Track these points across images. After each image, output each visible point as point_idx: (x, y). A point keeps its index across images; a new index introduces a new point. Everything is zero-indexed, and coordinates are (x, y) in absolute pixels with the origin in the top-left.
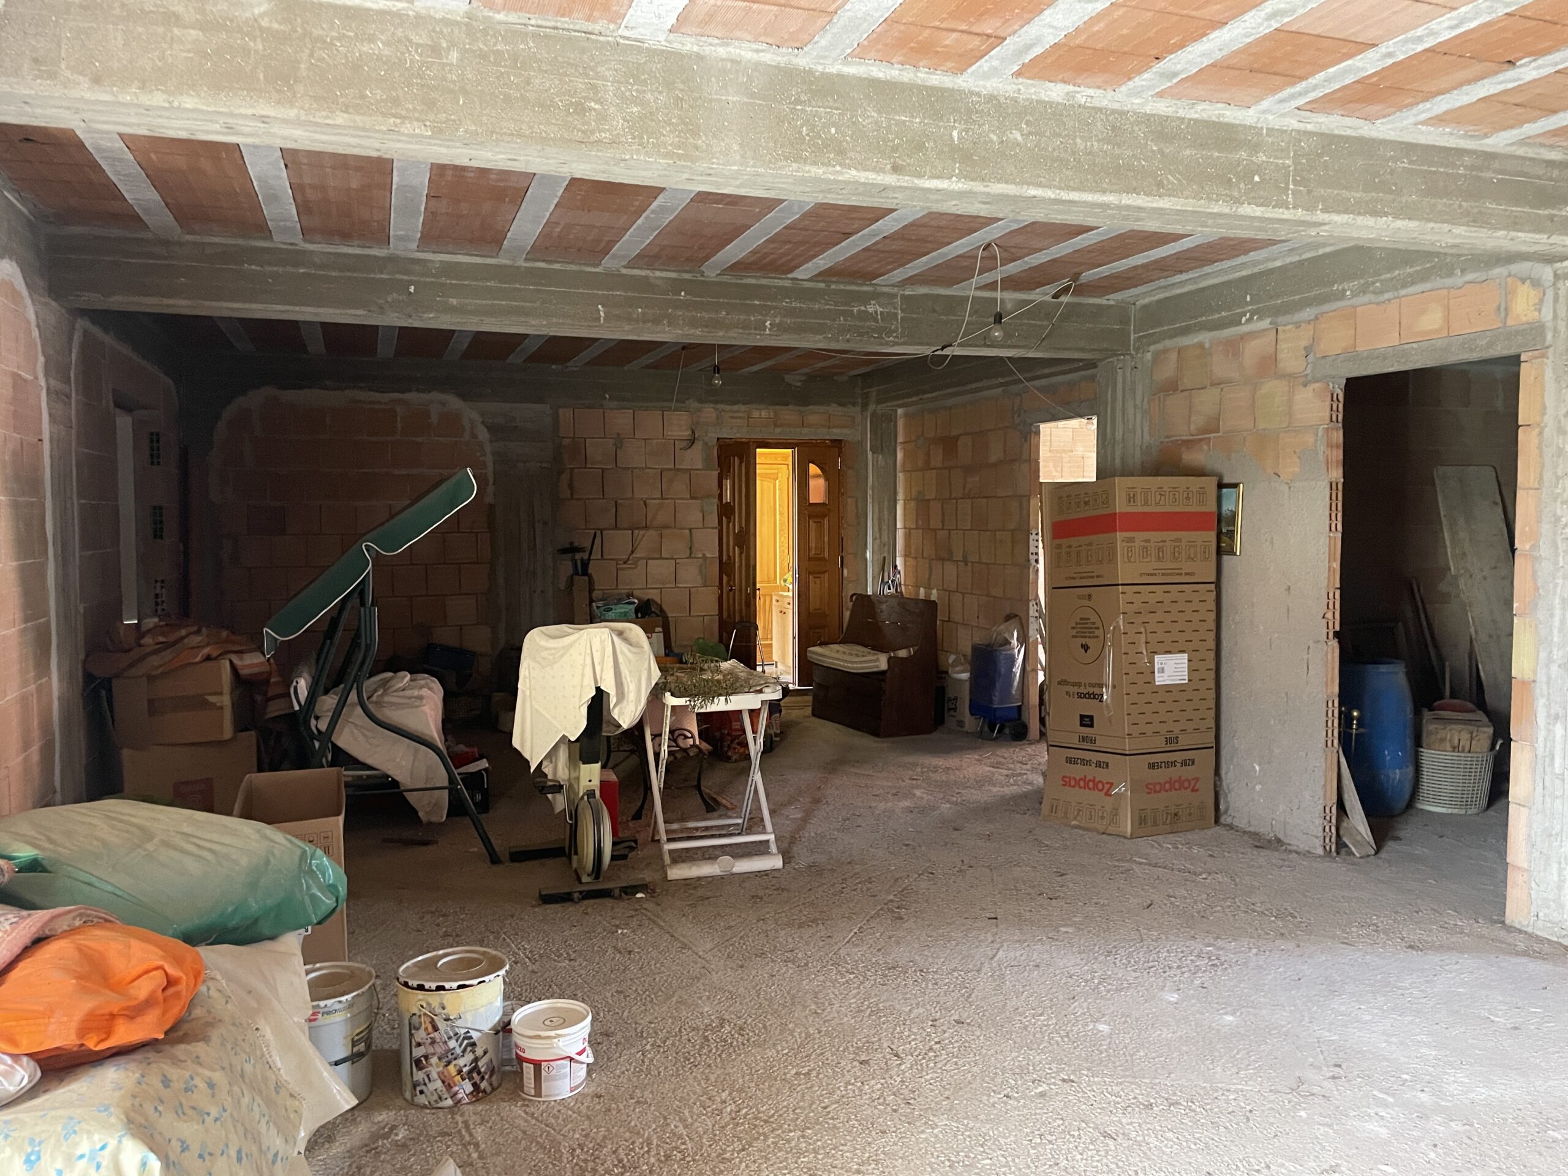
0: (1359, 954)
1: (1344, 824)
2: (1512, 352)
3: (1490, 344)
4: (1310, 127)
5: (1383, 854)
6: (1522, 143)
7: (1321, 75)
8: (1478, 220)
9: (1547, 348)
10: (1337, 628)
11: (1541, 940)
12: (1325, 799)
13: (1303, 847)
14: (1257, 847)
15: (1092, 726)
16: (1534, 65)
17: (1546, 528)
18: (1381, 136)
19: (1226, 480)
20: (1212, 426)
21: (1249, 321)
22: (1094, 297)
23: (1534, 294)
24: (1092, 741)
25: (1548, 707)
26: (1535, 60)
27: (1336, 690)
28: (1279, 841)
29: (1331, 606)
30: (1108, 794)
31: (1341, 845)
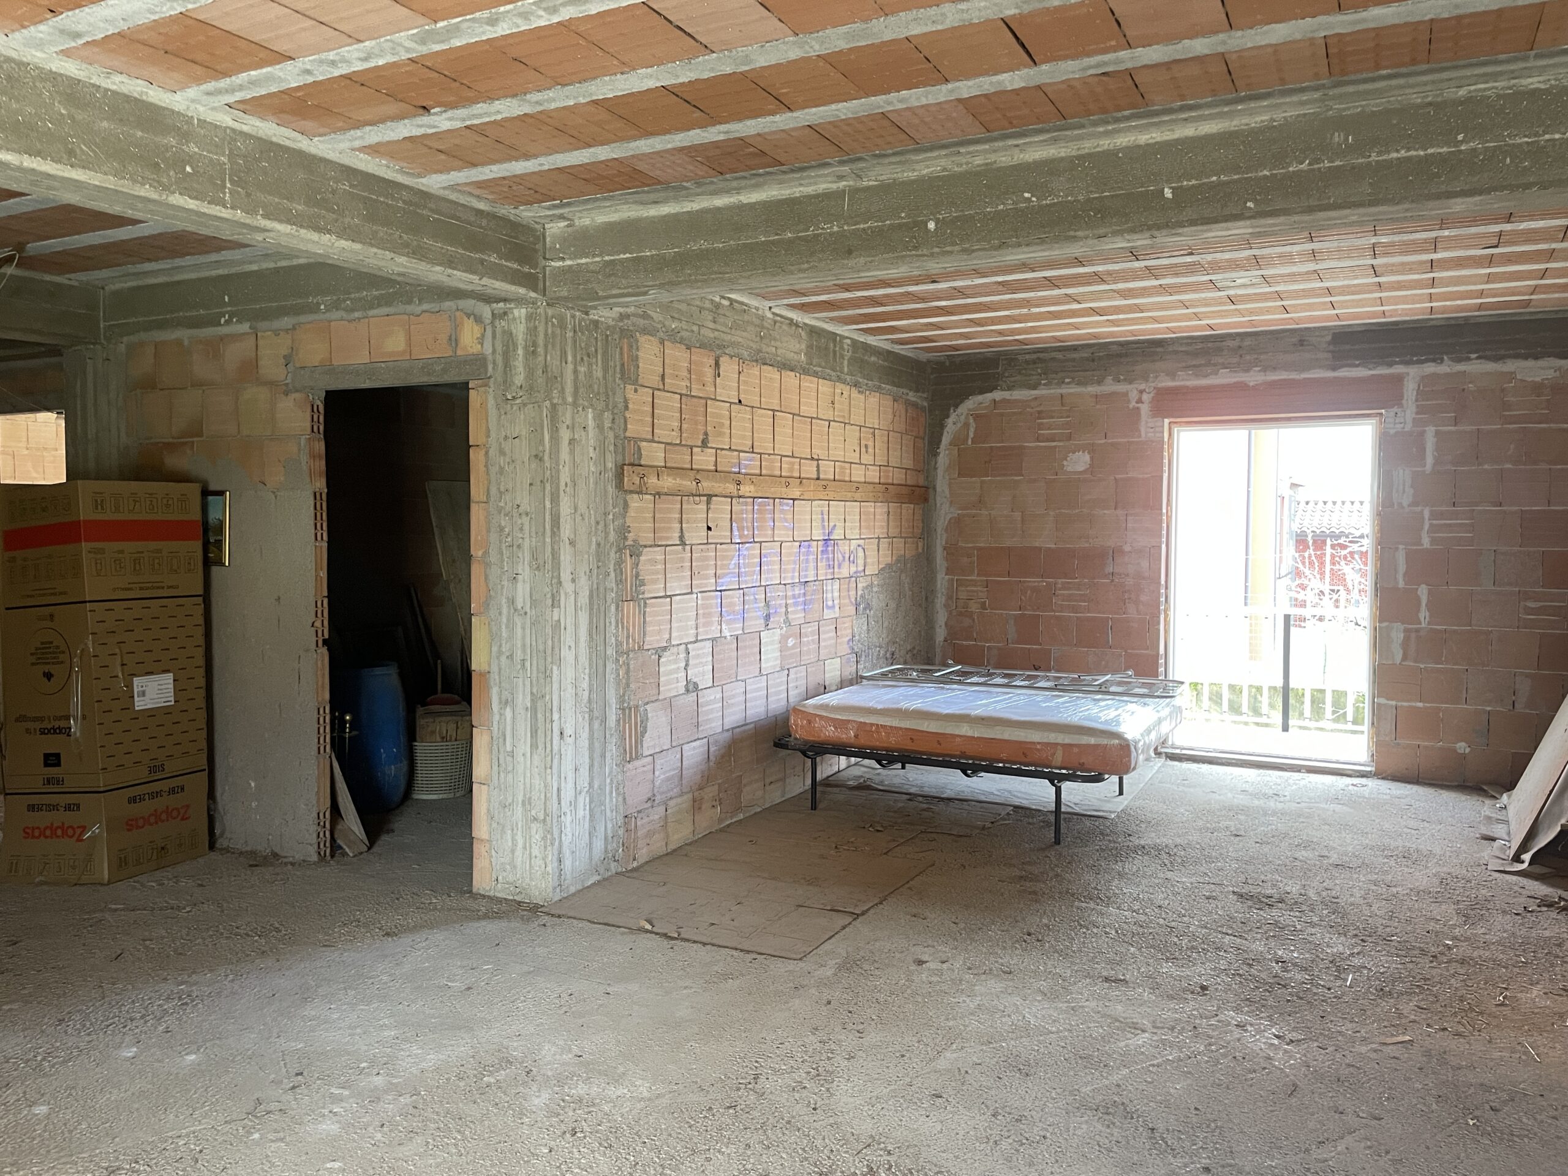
0: (336, 954)
1: (339, 827)
2: (462, 379)
3: (445, 371)
4: (245, 128)
5: (375, 849)
6: (452, 188)
7: (244, 76)
8: (418, 253)
9: (490, 378)
10: (326, 636)
11: (500, 901)
12: (318, 806)
13: (299, 857)
14: (251, 866)
15: (58, 764)
16: (445, 115)
17: (493, 537)
18: (320, 154)
19: (213, 487)
20: (195, 430)
21: (227, 322)
22: (51, 273)
23: (477, 330)
24: (59, 782)
25: (500, 694)
26: (445, 111)
27: (327, 696)
28: (275, 855)
29: (319, 615)
30: (79, 840)
31: (335, 847)
